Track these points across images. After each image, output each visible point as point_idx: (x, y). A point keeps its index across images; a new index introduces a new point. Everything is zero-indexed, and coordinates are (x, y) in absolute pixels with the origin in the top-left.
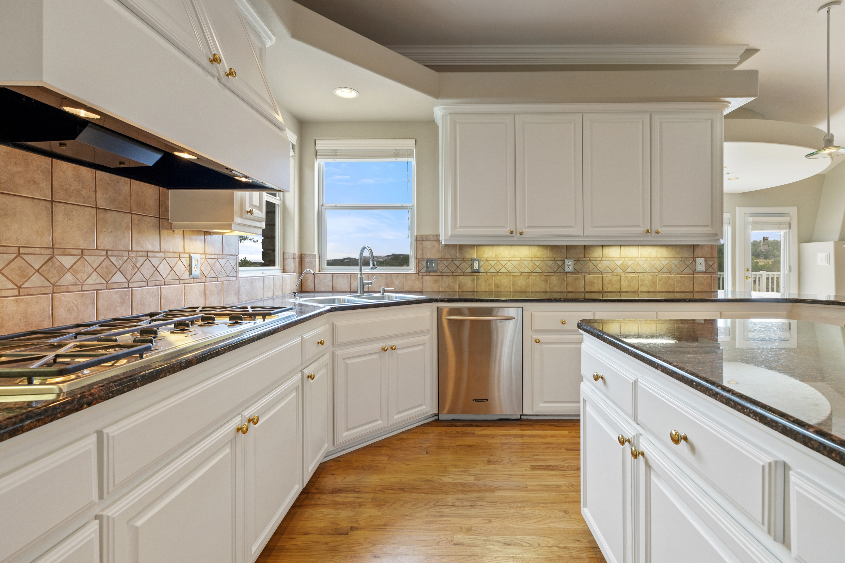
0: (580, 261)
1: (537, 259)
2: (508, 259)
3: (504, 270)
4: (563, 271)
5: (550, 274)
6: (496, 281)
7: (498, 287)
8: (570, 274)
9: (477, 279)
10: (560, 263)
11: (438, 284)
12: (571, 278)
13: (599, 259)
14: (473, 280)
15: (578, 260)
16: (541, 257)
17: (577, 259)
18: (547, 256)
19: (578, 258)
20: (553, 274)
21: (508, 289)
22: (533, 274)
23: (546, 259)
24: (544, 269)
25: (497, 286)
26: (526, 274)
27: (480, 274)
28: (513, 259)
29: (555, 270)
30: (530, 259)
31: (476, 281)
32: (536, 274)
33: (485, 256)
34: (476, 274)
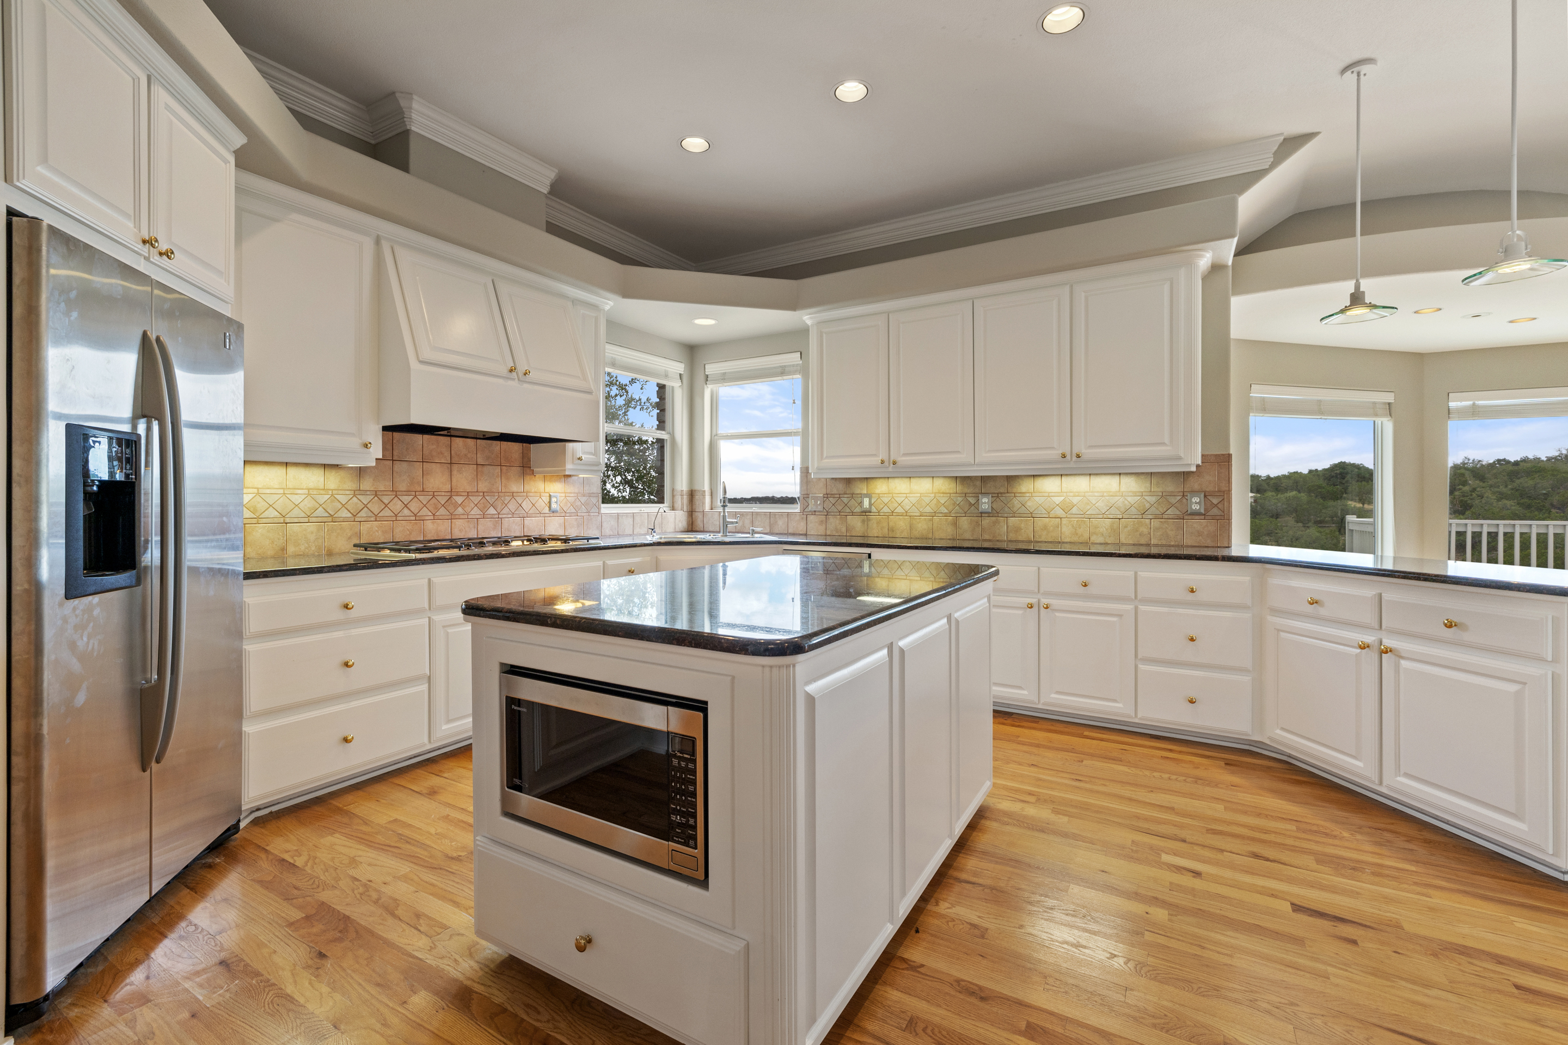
0: (1001, 498)
1: (942, 495)
2: (905, 495)
3: (899, 510)
4: (976, 511)
5: (959, 515)
6: (891, 524)
7: (893, 531)
8: (986, 515)
9: (868, 520)
10: (972, 500)
11: (824, 526)
12: (988, 521)
13: (1028, 495)
14: (863, 521)
15: (998, 497)
16: (947, 492)
17: (996, 495)
18: (955, 490)
19: (998, 493)
20: (964, 515)
21: (905, 534)
22: (937, 515)
23: (954, 495)
24: (951, 508)
25: (891, 529)
26: (928, 514)
27: (872, 514)
28: (911, 495)
29: (966, 510)
30: (933, 495)
31: (866, 522)
32: (940, 515)
33: (877, 491)
34: (867, 514)
